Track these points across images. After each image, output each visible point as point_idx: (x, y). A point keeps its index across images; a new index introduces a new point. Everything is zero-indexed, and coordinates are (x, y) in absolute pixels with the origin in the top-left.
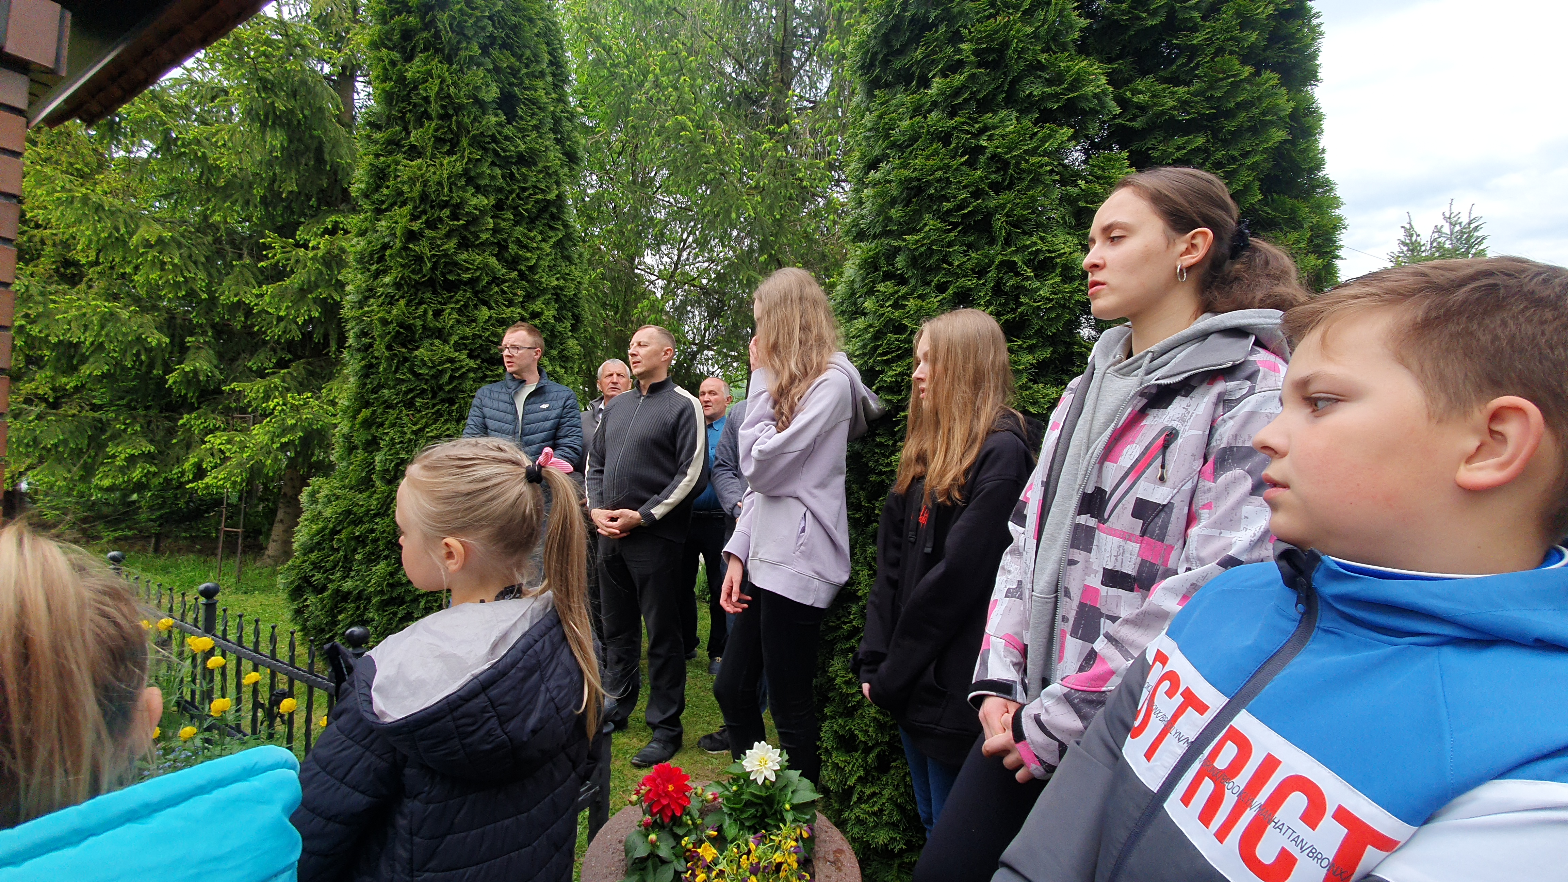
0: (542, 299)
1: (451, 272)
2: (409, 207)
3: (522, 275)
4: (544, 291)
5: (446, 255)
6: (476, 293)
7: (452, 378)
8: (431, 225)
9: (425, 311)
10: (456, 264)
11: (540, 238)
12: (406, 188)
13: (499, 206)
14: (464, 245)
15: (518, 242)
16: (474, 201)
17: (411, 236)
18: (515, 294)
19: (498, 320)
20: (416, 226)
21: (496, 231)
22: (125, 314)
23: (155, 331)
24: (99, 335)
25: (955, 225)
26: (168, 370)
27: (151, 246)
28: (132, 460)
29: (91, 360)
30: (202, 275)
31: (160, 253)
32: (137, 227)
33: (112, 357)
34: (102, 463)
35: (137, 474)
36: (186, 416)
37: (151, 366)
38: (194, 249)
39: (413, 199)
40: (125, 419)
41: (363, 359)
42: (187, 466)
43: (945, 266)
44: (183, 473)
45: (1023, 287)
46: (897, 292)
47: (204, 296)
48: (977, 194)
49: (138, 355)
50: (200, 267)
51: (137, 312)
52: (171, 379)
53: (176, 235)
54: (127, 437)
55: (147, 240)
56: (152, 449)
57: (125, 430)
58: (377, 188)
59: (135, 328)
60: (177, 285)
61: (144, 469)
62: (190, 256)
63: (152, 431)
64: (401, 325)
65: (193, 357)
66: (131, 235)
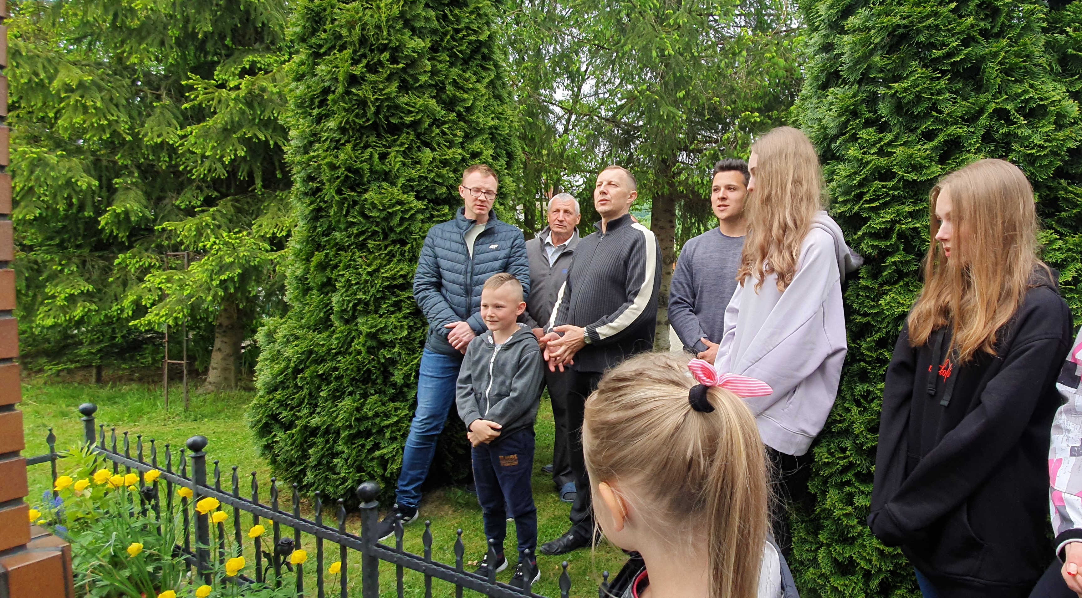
0: (479, 139)
1: (393, 115)
2: (348, 52)
3: (459, 115)
4: (480, 132)
5: (388, 99)
6: (418, 136)
7: (402, 220)
8: (372, 69)
9: (371, 155)
10: (397, 107)
11: (474, 79)
12: (344, 32)
13: (434, 49)
14: (404, 87)
15: (455, 83)
16: (412, 44)
17: (353, 80)
18: (455, 135)
19: (441, 162)
20: (358, 70)
21: (434, 73)
22: (52, 159)
23: (84, 175)
24: (28, 179)
25: (944, 73)
26: (99, 212)
27: (72, 91)
28: (71, 299)
29: (23, 204)
30: (124, 118)
31: (82, 97)
32: (57, 71)
33: (43, 201)
34: (42, 303)
35: (78, 312)
36: (120, 256)
37: (81, 207)
38: (114, 91)
39: (352, 43)
40: (60, 261)
41: (311, 203)
42: (126, 303)
43: (934, 113)
44: (122, 310)
45: (1016, 135)
46: (880, 139)
47: (129, 138)
48: (966, 43)
49: (69, 198)
50: (121, 108)
51: (62, 156)
52: (103, 220)
53: (97, 79)
54: (64, 278)
55: (68, 85)
56: (91, 288)
57: (62, 271)
58: (314, 32)
59: (64, 172)
60: (102, 129)
61: (84, 308)
62: (111, 99)
63: (89, 272)
64: (349, 169)
65: (123, 197)
66: (51, 79)
